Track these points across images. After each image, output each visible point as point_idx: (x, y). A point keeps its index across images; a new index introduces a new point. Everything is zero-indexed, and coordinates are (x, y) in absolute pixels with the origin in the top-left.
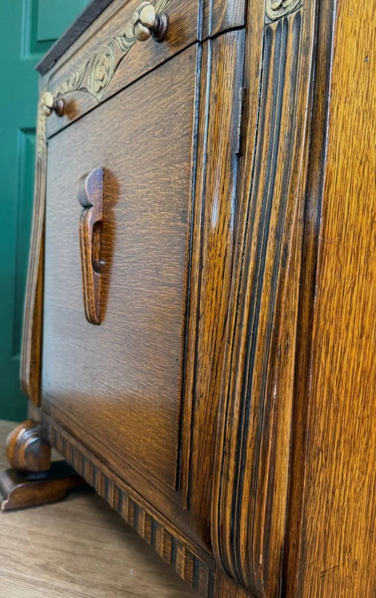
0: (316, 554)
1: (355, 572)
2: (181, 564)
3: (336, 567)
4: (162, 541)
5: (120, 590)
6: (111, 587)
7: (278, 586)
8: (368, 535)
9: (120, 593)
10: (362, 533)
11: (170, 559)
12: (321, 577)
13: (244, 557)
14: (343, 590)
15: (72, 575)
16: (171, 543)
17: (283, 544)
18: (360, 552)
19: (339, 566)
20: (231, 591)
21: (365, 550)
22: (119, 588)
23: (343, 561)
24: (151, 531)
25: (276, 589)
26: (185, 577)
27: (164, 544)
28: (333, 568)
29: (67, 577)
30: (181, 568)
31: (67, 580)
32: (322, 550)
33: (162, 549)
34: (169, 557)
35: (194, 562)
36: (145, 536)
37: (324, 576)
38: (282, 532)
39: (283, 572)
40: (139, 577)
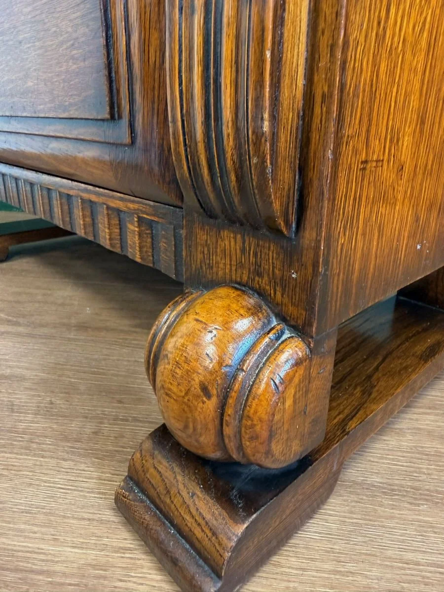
0: (357, 122)
1: (400, 182)
2: (134, 243)
3: (379, 161)
4: (106, 226)
5: (74, 326)
6: (64, 325)
7: (292, 185)
8: (418, 126)
9: (73, 328)
10: (413, 117)
11: (119, 245)
12: (360, 169)
13: (231, 143)
14: (384, 206)
15: (15, 320)
16: (118, 222)
17: (301, 105)
18: (407, 150)
19: (383, 160)
20: (209, 242)
21: (413, 150)
22: (73, 325)
23: (388, 154)
24: (92, 222)
25: (289, 190)
26: (141, 258)
27: (109, 229)
28: (377, 161)
29: (9, 321)
30: (135, 248)
31: (7, 325)
32: (366, 120)
33: (108, 237)
34: (117, 243)
35: (152, 230)
36: (85, 233)
37: (364, 169)
38: (301, 82)
39: (300, 161)
40: (97, 314)
